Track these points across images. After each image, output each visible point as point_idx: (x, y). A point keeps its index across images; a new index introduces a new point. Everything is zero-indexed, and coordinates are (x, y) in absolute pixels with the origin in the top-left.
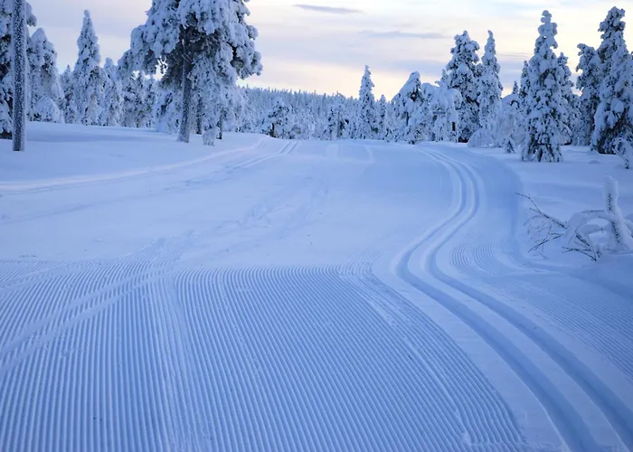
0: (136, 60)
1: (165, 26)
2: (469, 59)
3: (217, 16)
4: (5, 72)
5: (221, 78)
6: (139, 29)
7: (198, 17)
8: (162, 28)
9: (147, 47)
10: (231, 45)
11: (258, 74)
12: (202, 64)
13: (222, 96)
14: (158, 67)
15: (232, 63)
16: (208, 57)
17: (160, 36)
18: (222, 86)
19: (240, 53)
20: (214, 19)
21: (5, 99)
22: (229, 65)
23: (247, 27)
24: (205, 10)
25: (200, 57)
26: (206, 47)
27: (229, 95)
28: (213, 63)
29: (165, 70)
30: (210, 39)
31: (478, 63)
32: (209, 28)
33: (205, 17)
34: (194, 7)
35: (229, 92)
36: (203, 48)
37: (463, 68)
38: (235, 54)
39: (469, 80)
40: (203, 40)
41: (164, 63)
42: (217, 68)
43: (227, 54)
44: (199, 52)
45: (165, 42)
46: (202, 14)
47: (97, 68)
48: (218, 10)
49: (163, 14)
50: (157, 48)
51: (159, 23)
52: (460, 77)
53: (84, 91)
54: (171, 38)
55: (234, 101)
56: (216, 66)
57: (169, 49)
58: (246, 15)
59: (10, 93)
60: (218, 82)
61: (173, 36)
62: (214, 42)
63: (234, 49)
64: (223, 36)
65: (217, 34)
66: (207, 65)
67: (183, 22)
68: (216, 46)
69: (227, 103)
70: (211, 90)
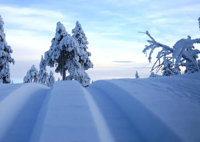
0: (46, 62)
1: (56, 50)
2: (169, 67)
3: (72, 45)
4: (2, 68)
5: (75, 66)
6: (47, 52)
7: (66, 46)
8: (54, 51)
9: (50, 57)
10: (78, 55)
11: (92, 68)
12: (68, 62)
13: (76, 72)
14: (55, 65)
15: (79, 61)
16: (71, 60)
17: (54, 53)
18: (76, 69)
19: (82, 58)
20: (71, 47)
21: (2, 77)
22: (78, 62)
23: (88, 52)
24: (68, 43)
25: (68, 60)
26: (70, 57)
27: (78, 72)
28: (72, 62)
29: (57, 66)
30: (71, 54)
31: (173, 68)
32: (70, 49)
33: (68, 46)
34: (64, 43)
35: (79, 71)
36: (69, 57)
37: (168, 69)
38: (80, 58)
39: (170, 73)
40: (69, 54)
41: (56, 63)
42: (74, 63)
43: (77, 58)
44: (68, 58)
45: (55, 55)
46: (67, 45)
47: (46, 73)
48: (73, 43)
49: (55, 46)
50: (53, 58)
51: (53, 50)
52: (167, 72)
53: (41, 80)
54: (57, 54)
55: (80, 74)
56: (73, 62)
57: (57, 58)
58: (87, 49)
59: (3, 75)
60: (74, 68)
61: (58, 53)
62: (73, 55)
63: (80, 57)
64: (75, 52)
65: (73, 51)
66: (70, 62)
67: (61, 48)
68: (73, 56)
69: (78, 75)
70: (72, 71)
